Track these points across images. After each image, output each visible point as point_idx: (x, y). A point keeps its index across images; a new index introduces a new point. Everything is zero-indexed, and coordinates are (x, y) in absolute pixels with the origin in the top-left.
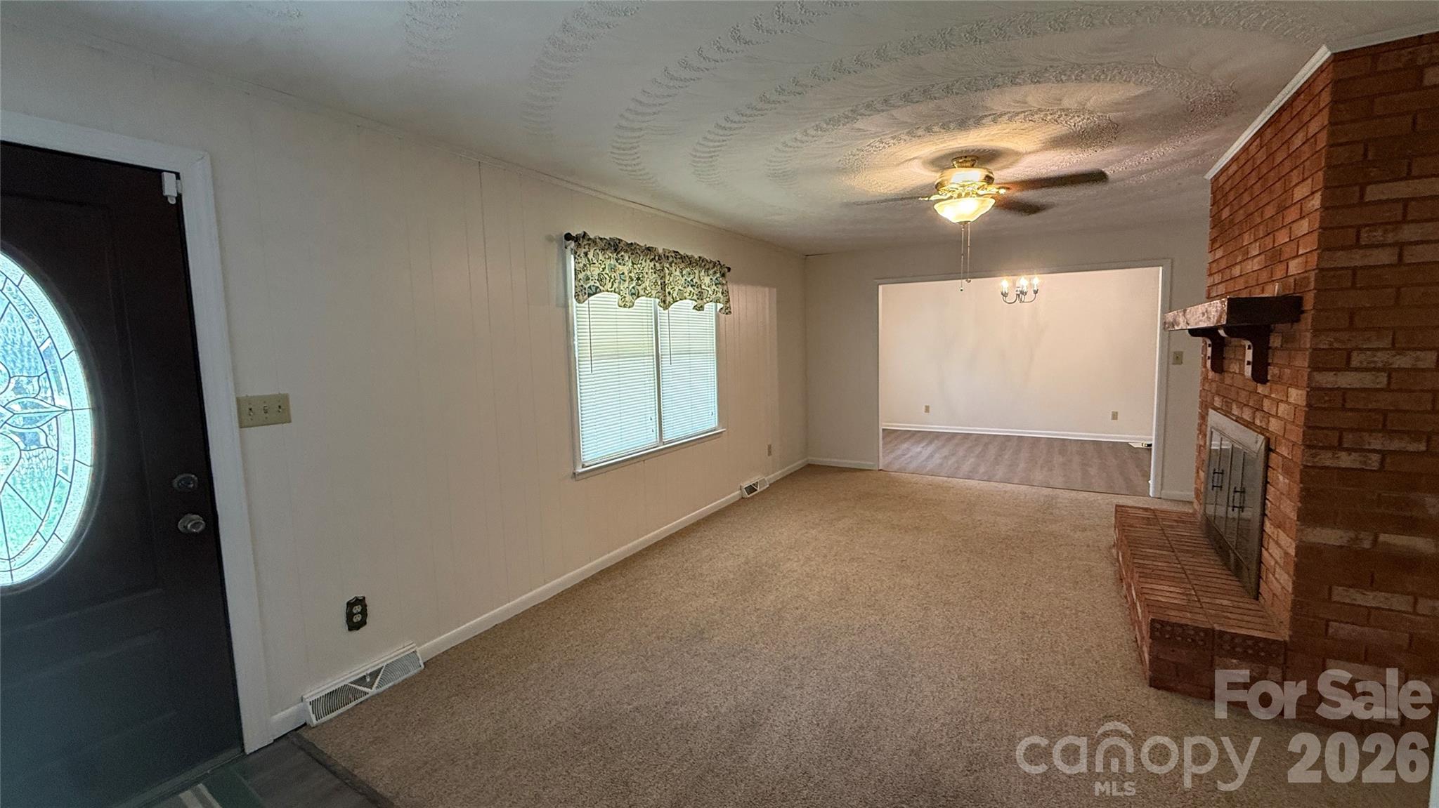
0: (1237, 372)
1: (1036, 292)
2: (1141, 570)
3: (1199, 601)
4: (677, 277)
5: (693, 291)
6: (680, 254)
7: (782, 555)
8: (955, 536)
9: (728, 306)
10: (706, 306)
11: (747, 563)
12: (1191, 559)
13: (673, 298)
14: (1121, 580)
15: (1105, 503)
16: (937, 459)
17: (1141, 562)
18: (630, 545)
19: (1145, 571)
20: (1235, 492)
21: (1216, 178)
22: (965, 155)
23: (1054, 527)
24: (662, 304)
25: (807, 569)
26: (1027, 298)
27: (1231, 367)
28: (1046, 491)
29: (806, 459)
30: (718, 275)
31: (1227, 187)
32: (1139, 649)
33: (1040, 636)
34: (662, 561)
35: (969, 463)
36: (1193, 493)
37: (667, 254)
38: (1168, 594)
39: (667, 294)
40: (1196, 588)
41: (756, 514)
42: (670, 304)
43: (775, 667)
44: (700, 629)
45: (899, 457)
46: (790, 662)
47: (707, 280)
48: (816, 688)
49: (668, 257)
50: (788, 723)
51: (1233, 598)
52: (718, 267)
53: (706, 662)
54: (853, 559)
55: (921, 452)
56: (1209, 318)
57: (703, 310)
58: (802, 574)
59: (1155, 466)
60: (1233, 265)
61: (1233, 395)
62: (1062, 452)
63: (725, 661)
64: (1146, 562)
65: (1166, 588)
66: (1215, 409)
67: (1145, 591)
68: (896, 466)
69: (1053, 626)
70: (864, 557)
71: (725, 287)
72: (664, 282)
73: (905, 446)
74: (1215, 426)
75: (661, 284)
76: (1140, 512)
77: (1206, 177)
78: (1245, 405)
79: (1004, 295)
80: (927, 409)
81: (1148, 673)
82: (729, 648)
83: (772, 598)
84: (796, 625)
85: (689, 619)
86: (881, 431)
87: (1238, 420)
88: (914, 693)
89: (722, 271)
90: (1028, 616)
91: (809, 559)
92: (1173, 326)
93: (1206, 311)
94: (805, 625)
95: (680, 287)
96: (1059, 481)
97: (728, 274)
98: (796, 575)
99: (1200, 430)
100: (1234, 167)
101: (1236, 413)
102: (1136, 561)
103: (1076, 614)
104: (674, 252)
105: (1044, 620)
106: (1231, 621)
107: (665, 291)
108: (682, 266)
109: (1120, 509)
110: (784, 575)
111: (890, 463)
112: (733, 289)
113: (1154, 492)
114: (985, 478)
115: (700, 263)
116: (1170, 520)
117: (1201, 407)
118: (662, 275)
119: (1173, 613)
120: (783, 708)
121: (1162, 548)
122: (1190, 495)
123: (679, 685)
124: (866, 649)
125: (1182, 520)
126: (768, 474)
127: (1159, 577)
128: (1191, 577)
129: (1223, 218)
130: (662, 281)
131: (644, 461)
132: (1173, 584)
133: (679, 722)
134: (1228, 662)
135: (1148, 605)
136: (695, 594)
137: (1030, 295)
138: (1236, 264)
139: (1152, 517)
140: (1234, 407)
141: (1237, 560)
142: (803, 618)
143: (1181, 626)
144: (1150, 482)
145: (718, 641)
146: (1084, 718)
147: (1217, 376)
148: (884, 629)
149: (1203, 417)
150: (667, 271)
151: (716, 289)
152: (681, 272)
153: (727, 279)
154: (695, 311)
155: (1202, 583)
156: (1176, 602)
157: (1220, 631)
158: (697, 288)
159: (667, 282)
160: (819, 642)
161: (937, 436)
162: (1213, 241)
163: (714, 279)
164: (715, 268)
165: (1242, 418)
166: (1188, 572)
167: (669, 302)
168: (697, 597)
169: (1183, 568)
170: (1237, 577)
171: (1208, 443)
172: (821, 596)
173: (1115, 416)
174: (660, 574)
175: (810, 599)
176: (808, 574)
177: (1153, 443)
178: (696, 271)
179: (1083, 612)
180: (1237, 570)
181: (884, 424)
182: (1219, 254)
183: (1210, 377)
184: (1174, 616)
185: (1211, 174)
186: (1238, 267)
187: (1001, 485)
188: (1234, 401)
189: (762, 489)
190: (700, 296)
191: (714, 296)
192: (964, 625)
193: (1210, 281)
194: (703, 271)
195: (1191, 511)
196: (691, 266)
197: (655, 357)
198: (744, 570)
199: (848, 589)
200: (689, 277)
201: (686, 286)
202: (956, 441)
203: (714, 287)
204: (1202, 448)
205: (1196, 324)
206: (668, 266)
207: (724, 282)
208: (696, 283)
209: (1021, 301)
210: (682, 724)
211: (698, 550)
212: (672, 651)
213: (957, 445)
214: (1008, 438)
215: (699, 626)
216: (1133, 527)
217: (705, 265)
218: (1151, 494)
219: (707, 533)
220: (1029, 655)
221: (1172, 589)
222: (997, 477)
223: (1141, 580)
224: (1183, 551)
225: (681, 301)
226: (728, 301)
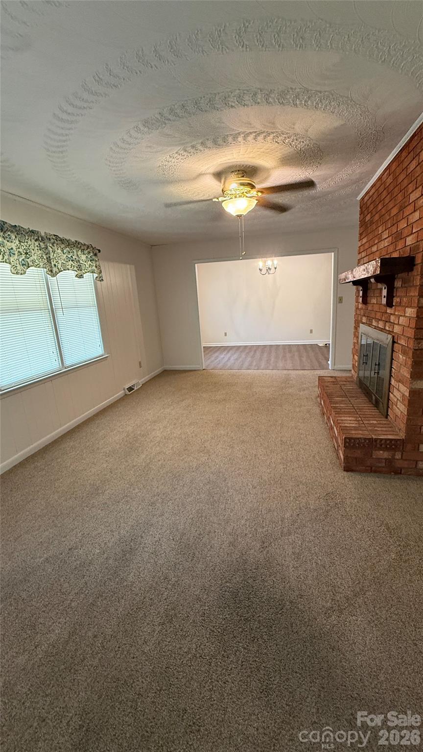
0: (375, 303)
1: (276, 268)
2: (335, 410)
3: (363, 423)
4: (59, 255)
5: (73, 264)
6: (59, 238)
7: (150, 427)
8: (244, 402)
9: (101, 275)
10: (84, 275)
11: (128, 436)
12: (356, 401)
13: (58, 268)
14: (324, 414)
15: (312, 375)
16: (232, 361)
17: (334, 405)
18: (48, 436)
19: (337, 410)
20: (376, 365)
21: (363, 199)
22: (239, 169)
23: (290, 390)
24: (50, 273)
25: (165, 434)
26: (271, 272)
27: (372, 301)
28: (285, 372)
29: (163, 367)
30: (91, 254)
31: (369, 203)
32: (337, 451)
33: (290, 453)
34: (72, 444)
35: (248, 361)
36: (351, 366)
37: (48, 237)
38: (349, 422)
39: (53, 266)
40: (361, 416)
41: (134, 403)
42: (57, 273)
43: (146, 504)
44: (96, 487)
45: (212, 362)
46: (155, 498)
47: (83, 257)
48: (171, 513)
49: (50, 239)
50: (154, 543)
51: (377, 419)
52: (91, 249)
53: (99, 510)
54: (190, 424)
55: (224, 358)
56: (368, 272)
57: (83, 278)
58: (162, 438)
59: (332, 354)
60: (372, 246)
61: (373, 315)
62: (290, 351)
63: (113, 507)
64: (337, 405)
65: (348, 418)
66: (363, 323)
67: (339, 422)
68: (212, 367)
69: (296, 446)
70: (198, 421)
71: (98, 263)
72: (50, 257)
73: (216, 354)
74: (363, 332)
75: (47, 258)
76: (330, 378)
77: (357, 199)
78: (380, 320)
79: (261, 270)
80: (226, 334)
81: (343, 464)
82: (116, 497)
83: (144, 456)
84: (159, 472)
85: (89, 482)
86: (202, 347)
87: (376, 328)
88: (229, 503)
89: (95, 252)
90: (284, 442)
91: (165, 427)
92: (345, 280)
93: (366, 268)
94: (164, 471)
95: (63, 261)
96: (290, 366)
97: (99, 254)
98: (158, 439)
99: (355, 335)
100: (373, 191)
101: (374, 325)
102: (332, 405)
103: (306, 436)
104: (55, 235)
105: (291, 443)
106: (379, 432)
107: (51, 263)
108: (63, 246)
109: (321, 379)
110: (151, 440)
111: (209, 365)
112: (104, 265)
113: (331, 367)
114: (256, 368)
115: (76, 245)
116: (343, 381)
117: (355, 323)
118: (47, 251)
119: (353, 432)
120: (151, 533)
121: (342, 396)
122: (350, 367)
123: (80, 533)
124: (200, 480)
125: (348, 380)
126: (141, 379)
127: (345, 413)
128: (357, 410)
129: (367, 221)
130: (48, 256)
131: (51, 381)
132: (350, 415)
133: (78, 562)
134: (378, 453)
135: (343, 429)
136: (93, 463)
137: (273, 269)
138: (375, 244)
139: (335, 380)
140: (374, 321)
141: (376, 399)
142: (163, 466)
143: (358, 438)
144: (329, 362)
145: (109, 493)
146: (317, 497)
147: (364, 306)
148: (210, 465)
149: (356, 328)
150: (51, 249)
151: (91, 264)
152: (63, 251)
153: (99, 258)
154: (77, 278)
155: (363, 413)
156: (353, 425)
157: (375, 439)
158: (77, 262)
159: (51, 257)
160: (173, 481)
161: (232, 348)
162: (361, 234)
163: (89, 257)
164: (89, 250)
165: (378, 327)
166: (356, 408)
167: (56, 272)
168: (95, 465)
169: (353, 406)
170: (377, 407)
171: (359, 341)
172: (173, 450)
173: (311, 331)
174: (70, 453)
175: (167, 453)
176: (165, 437)
177: (331, 343)
178: (75, 251)
179: (309, 435)
180: (376, 404)
181: (204, 344)
182: (364, 240)
183: (360, 307)
184: (355, 434)
185: (359, 198)
186: (376, 246)
187: (264, 371)
188: (373, 318)
189: (137, 388)
190: (79, 268)
191: (90, 269)
192: (253, 453)
193: (359, 257)
194: (80, 251)
195: (350, 375)
196: (70, 247)
197: (50, 310)
198: (126, 441)
199: (189, 443)
200: (69, 255)
201: (68, 260)
202: (241, 350)
203: (89, 262)
204: (356, 344)
205: (360, 277)
206: (51, 245)
207: (97, 259)
208: (75, 259)
209: (269, 274)
210: (81, 563)
211: (97, 432)
212: (76, 507)
213: (241, 352)
214: (265, 346)
215: (96, 485)
216: (327, 387)
217: (81, 247)
218: (330, 368)
219: (103, 420)
220: (287, 465)
221: (350, 419)
222: (262, 367)
223: (337, 415)
224: (351, 397)
225: (64, 271)
226: (101, 272)
